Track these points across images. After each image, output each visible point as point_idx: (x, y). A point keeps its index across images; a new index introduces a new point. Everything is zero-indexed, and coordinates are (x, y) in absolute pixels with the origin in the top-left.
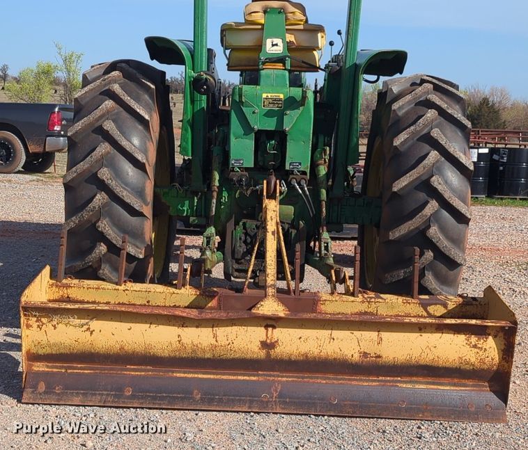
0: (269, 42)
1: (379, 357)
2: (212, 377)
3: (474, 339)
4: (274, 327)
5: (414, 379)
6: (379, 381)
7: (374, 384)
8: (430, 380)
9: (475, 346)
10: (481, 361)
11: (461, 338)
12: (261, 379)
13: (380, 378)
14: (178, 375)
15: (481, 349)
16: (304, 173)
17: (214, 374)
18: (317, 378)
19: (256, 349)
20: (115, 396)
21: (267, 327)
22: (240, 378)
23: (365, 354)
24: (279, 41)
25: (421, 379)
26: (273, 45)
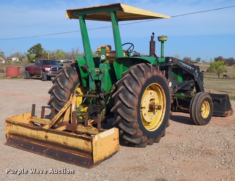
0: (102, 56)
1: (67, 144)
2: (37, 144)
3: (86, 142)
4: (48, 132)
5: (76, 152)
6: (68, 151)
7: (67, 152)
8: (79, 153)
9: (86, 144)
10: (88, 149)
11: (84, 141)
12: (46, 146)
13: (69, 150)
14: (32, 142)
15: (88, 145)
16: (105, 92)
17: (38, 143)
18: (56, 148)
19: (44, 138)
20: (19, 146)
21: (46, 132)
22: (43, 145)
23: (65, 143)
24: (104, 56)
25: (77, 152)
26: (103, 57)
